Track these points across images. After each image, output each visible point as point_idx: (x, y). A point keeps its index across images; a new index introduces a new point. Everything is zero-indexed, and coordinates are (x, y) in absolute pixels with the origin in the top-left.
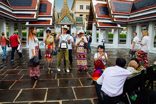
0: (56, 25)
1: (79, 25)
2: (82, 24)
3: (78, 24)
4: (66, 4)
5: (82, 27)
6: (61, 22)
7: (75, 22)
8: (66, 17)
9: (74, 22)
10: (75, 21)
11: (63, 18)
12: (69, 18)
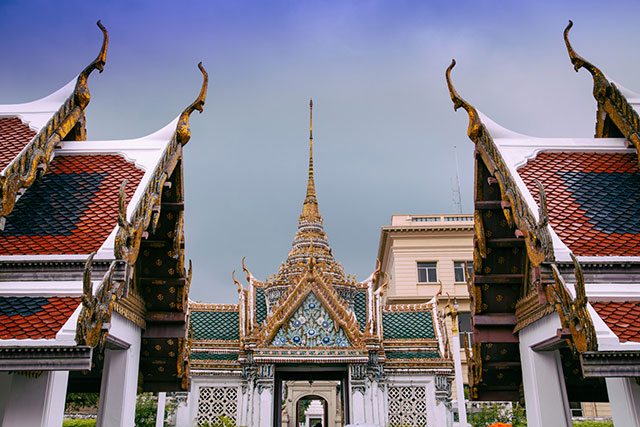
0: (243, 365)
1: (411, 366)
2: (432, 361)
3: (400, 355)
4: (317, 231)
5: (431, 379)
6: (277, 342)
7: (376, 341)
8: (311, 312)
9: (367, 342)
10: (379, 336)
11: (288, 320)
12: (331, 317)
